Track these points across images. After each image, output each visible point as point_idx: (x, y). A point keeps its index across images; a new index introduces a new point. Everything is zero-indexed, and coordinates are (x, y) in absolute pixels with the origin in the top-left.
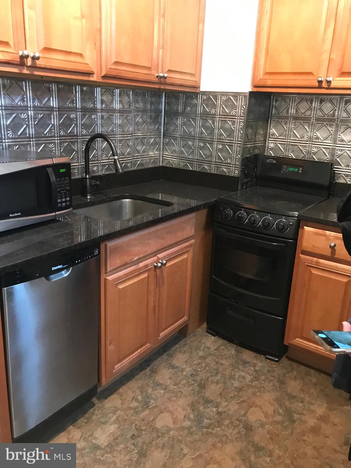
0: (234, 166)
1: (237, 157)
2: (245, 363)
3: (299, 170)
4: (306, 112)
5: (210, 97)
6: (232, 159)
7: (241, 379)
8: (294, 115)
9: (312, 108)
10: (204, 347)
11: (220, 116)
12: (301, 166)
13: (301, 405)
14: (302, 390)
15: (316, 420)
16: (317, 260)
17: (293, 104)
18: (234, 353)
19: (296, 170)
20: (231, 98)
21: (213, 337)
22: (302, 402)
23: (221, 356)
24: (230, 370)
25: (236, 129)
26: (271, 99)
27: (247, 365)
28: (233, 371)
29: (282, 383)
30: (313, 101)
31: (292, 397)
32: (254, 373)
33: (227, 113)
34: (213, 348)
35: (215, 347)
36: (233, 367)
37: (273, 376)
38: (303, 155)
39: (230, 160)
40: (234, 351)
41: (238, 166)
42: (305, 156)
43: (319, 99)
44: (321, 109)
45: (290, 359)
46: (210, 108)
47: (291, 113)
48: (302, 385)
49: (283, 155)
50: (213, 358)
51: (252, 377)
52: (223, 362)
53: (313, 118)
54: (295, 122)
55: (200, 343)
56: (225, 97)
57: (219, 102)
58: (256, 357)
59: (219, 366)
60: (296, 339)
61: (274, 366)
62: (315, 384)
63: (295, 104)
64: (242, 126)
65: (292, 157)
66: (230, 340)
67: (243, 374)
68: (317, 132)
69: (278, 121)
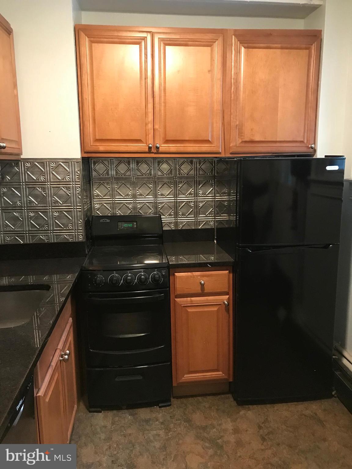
0: (76, 231)
1: (80, 222)
2: (147, 421)
3: (133, 225)
4: (126, 173)
5: (35, 164)
6: (74, 225)
7: (157, 438)
8: (115, 176)
9: (130, 169)
10: (100, 428)
11: (51, 183)
12: (134, 221)
13: (215, 430)
14: (206, 418)
15: (233, 435)
16: (191, 299)
17: (112, 166)
18: (131, 418)
19: (130, 225)
20: (62, 164)
21: (100, 414)
22: (214, 427)
23: (123, 428)
24: (141, 435)
25: (72, 194)
26: (89, 163)
27: (151, 422)
28: (145, 435)
29: (188, 421)
30: (130, 162)
31: (204, 428)
32: (163, 426)
33: (59, 179)
34: (109, 425)
35: (110, 422)
36: (141, 431)
37: (178, 419)
38: (130, 211)
39: (71, 226)
40: (130, 415)
41: (82, 231)
42: (132, 211)
43: (135, 160)
44: (138, 170)
45: (178, 398)
46: (38, 176)
47: (112, 175)
48: (202, 414)
49: (110, 213)
50: (118, 434)
51: (164, 430)
52: (129, 431)
53: (133, 178)
54: (117, 182)
55: (93, 427)
56: (54, 163)
57: (48, 169)
58: (152, 411)
59: (129, 438)
60: (185, 376)
61: (171, 410)
62: (210, 408)
63: (114, 166)
64: (79, 191)
65: (120, 214)
66: (118, 408)
67: (155, 432)
68: (139, 190)
69: (101, 182)
